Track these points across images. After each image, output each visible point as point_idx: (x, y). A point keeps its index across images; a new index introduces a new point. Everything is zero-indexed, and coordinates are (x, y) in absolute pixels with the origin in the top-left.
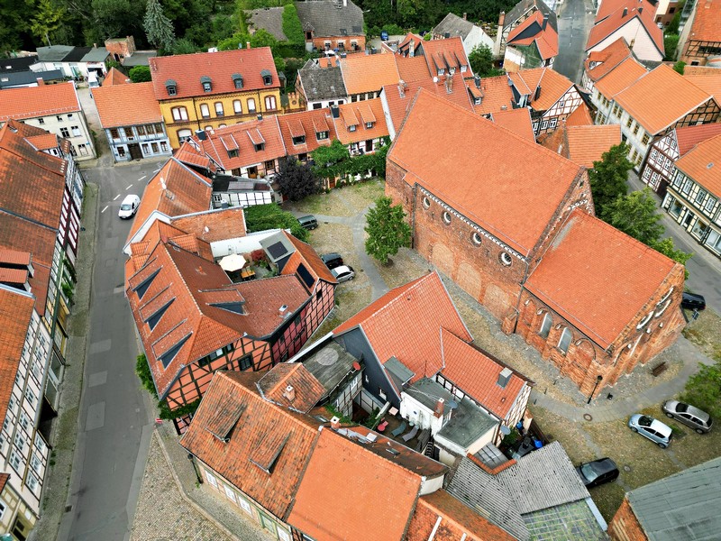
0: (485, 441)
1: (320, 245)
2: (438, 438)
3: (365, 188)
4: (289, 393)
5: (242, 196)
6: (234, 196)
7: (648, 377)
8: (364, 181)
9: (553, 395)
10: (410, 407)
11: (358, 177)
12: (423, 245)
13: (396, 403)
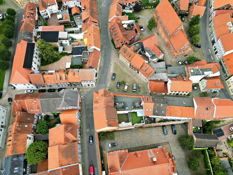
0: (155, 60)
1: (139, 23)
2: (149, 58)
3: (151, 10)
4: (132, 49)
5: (127, 11)
6: (126, 10)
7: (184, 57)
8: (151, 8)
9: (168, 56)
10: (147, 54)
11: (150, 7)
12: (158, 27)
13: (145, 53)
